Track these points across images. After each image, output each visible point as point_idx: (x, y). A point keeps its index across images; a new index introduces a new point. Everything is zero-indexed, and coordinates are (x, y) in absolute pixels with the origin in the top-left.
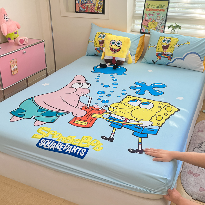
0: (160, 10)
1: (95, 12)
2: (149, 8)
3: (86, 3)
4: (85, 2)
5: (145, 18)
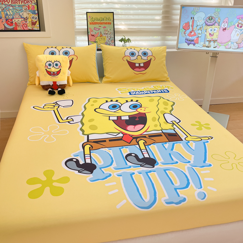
0: (106, 23)
1: (29, 29)
2: (92, 22)
3: (13, 18)
4: (11, 17)
5: (91, 33)
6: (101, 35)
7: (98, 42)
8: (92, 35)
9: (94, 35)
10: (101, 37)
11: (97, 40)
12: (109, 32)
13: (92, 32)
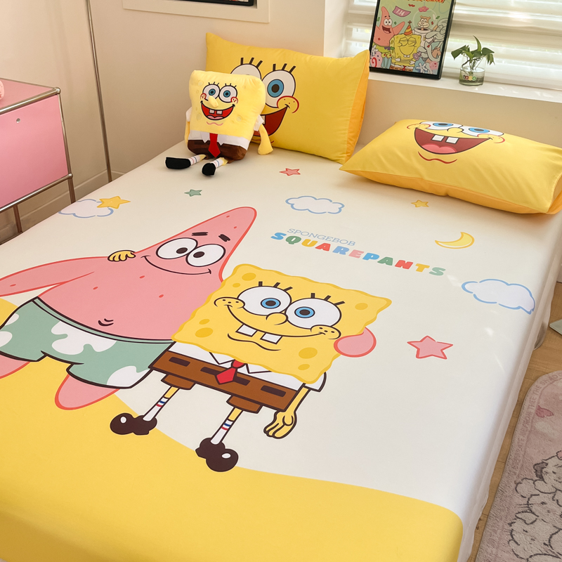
5: (382, 21)
6: (407, 31)
7: (397, 50)
8: (384, 29)
9: (388, 30)
10: (408, 37)
11: (395, 44)
12: (432, 23)
13: (386, 20)
